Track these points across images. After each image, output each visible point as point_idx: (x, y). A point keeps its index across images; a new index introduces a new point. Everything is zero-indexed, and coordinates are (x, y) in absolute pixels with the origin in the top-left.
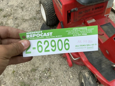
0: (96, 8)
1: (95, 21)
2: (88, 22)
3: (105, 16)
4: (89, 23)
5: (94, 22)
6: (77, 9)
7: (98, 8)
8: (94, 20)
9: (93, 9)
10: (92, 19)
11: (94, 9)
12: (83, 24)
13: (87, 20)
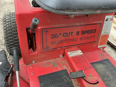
0: (83, 32)
1: (82, 53)
2: (69, 53)
3: (99, 47)
4: (70, 56)
5: (80, 55)
6: (38, 21)
7: (88, 32)
8: (80, 51)
9: (78, 33)
10: (76, 50)
11: (80, 33)
12: (61, 56)
13: (68, 51)
